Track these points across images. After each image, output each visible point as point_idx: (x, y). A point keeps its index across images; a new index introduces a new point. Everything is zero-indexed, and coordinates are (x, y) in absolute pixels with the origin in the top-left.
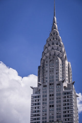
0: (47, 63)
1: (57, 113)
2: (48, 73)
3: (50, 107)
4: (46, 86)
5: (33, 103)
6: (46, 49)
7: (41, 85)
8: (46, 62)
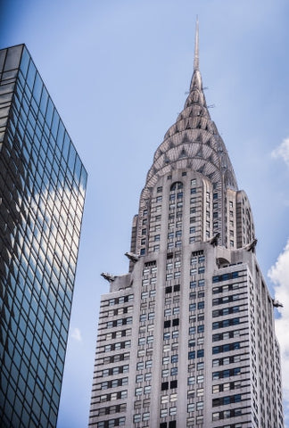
0: (160, 194)
1: (191, 342)
2: (164, 222)
3: (165, 327)
4: (154, 263)
5: (105, 320)
6: (162, 157)
7: (136, 261)
8: (158, 191)
